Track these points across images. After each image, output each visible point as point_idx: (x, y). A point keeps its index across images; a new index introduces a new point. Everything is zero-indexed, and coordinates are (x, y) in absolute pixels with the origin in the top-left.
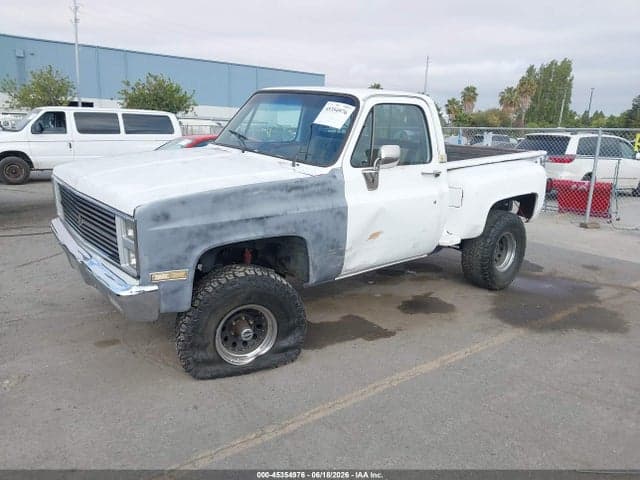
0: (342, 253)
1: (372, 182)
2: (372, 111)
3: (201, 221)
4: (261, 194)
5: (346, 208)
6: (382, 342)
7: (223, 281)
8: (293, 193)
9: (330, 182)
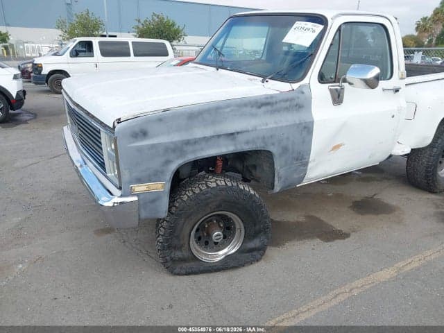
0: (306, 164)
1: (337, 98)
2: (339, 29)
3: (176, 137)
4: (232, 110)
5: (312, 123)
6: (338, 243)
7: (197, 191)
8: (263, 109)
9: (298, 98)
